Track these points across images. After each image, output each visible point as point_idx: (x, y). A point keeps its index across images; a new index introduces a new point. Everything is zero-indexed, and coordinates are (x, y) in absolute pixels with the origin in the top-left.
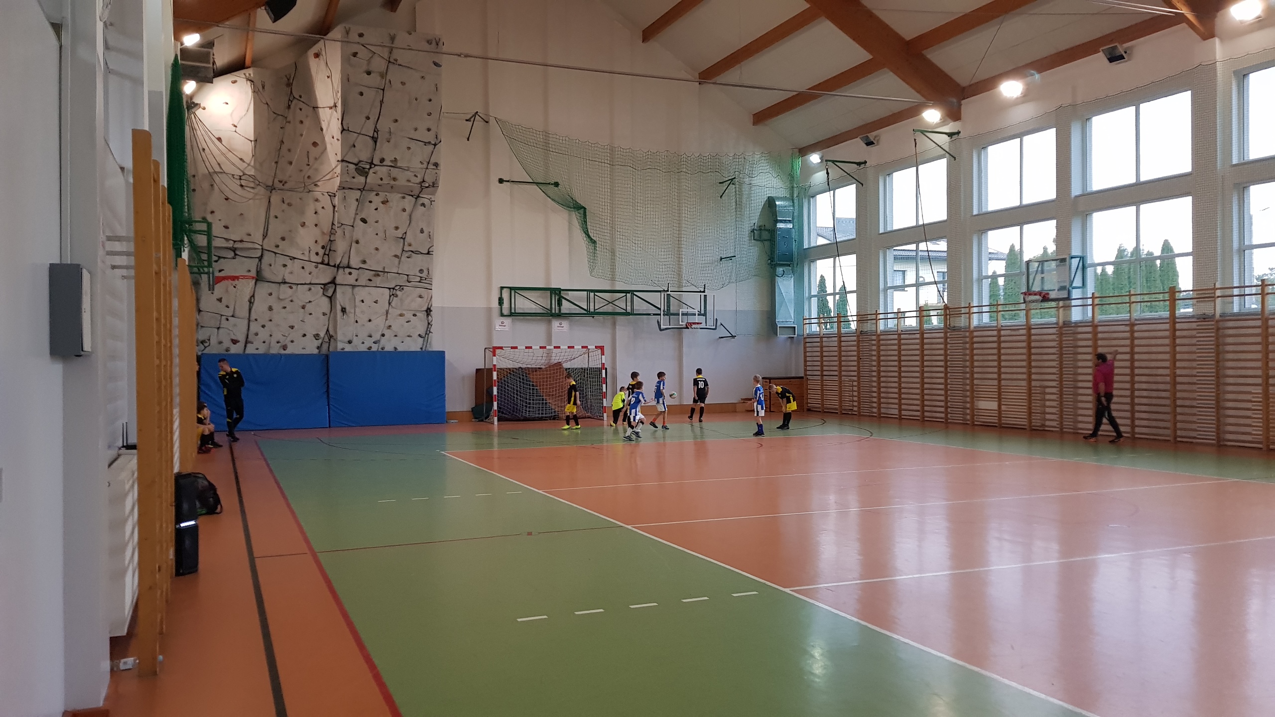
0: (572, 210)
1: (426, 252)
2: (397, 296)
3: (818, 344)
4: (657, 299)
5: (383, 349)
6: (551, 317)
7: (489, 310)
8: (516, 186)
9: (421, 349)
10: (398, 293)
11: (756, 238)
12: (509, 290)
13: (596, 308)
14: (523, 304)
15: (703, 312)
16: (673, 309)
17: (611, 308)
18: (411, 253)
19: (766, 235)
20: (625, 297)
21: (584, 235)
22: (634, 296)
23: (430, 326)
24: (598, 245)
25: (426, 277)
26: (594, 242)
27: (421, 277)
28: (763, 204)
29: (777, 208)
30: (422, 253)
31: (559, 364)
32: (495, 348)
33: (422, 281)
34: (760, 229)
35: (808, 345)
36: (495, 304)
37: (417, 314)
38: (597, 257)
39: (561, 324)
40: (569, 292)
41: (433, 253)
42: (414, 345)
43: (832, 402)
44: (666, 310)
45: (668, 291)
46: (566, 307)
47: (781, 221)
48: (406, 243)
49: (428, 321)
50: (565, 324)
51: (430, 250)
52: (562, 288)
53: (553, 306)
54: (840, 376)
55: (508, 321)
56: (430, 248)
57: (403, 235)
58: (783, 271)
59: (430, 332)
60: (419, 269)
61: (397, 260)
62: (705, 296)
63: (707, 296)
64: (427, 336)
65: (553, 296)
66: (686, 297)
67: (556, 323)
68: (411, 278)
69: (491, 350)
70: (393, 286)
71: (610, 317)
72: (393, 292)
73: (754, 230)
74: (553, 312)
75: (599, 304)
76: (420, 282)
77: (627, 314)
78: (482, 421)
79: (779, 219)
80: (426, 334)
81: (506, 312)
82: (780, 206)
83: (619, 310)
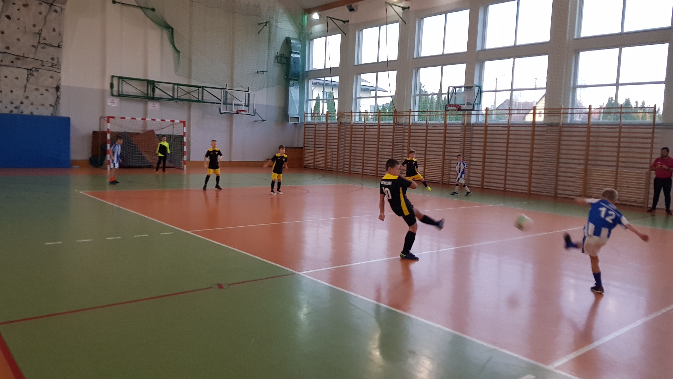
0: (164, 28)
1: (57, 45)
2: (33, 75)
3: (314, 129)
4: (218, 93)
5: (22, 112)
6: (147, 100)
7: (103, 91)
8: (124, 8)
9: (52, 114)
10: (35, 73)
11: (278, 61)
12: (118, 78)
13: (179, 96)
14: (127, 89)
15: (247, 104)
16: (229, 101)
17: (188, 97)
18: (45, 45)
19: (284, 60)
20: (198, 90)
21: (172, 46)
22: (204, 90)
23: (58, 99)
24: (180, 54)
25: (57, 64)
26: (178, 52)
27: (52, 63)
28: (283, 40)
29: (292, 44)
30: (53, 46)
31: (152, 131)
32: (109, 118)
33: (53, 66)
34: (281, 56)
35: (306, 129)
36: (108, 87)
37: (49, 90)
38: (180, 62)
39: (154, 105)
40: (161, 84)
41: (63, 47)
42: (46, 112)
43: (320, 163)
44: (224, 101)
45: (226, 89)
46: (158, 93)
47: (294, 53)
48: (41, 37)
49: (57, 95)
50: (157, 105)
51: (60, 44)
52: (155, 80)
53: (149, 92)
54: (326, 148)
55: (116, 100)
56: (60, 43)
57: (39, 31)
58: (294, 83)
59: (59, 103)
60: (51, 57)
61: (34, 49)
62: (249, 94)
63: (250, 95)
64: (56, 106)
65: (149, 85)
66: (236, 94)
67: (150, 104)
68: (45, 64)
69: (106, 119)
70: (30, 68)
71: (187, 102)
72: (30, 72)
73: (277, 56)
74: (149, 96)
75: (180, 94)
76: (51, 67)
77: (198, 101)
78: (97, 167)
79: (292, 51)
80: (56, 104)
81: (115, 93)
82: (294, 43)
83: (193, 98)
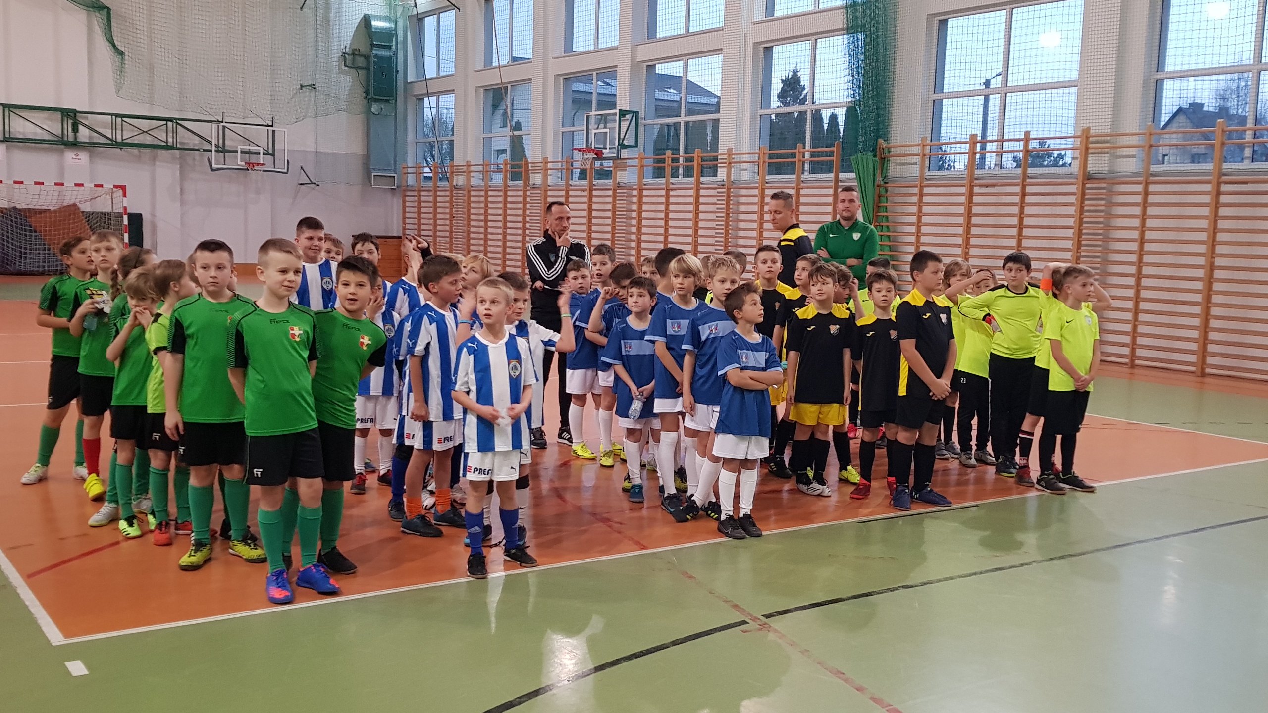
0: (91, 9)
3: (416, 198)
6: (62, 147)
11: (347, 64)
12: (2, 108)
13: (124, 138)
14: (20, 127)
15: (270, 151)
16: (229, 145)
17: (145, 138)
19: (360, 61)
20: (166, 126)
21: (107, 43)
22: (179, 126)
24: (127, 58)
26: (121, 53)
28: (357, 22)
29: (375, 30)
31: (74, 205)
35: (407, 199)
38: (126, 72)
39: (77, 155)
40: (89, 116)
44: (220, 145)
45: (222, 122)
46: (84, 134)
47: (379, 46)
50: (83, 156)
52: (78, 109)
53: (66, 132)
54: (435, 236)
58: (381, 107)
62: (274, 131)
63: (277, 132)
65: (65, 119)
66: (248, 131)
67: (70, 155)
71: (145, 150)
73: (345, 53)
74: (66, 139)
75: (128, 133)
77: (167, 147)
79: (376, 43)
82: (378, 27)
83: (155, 142)
